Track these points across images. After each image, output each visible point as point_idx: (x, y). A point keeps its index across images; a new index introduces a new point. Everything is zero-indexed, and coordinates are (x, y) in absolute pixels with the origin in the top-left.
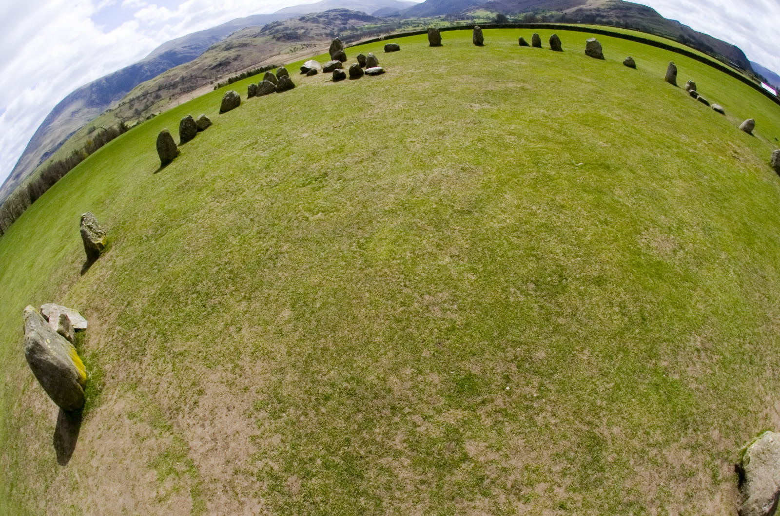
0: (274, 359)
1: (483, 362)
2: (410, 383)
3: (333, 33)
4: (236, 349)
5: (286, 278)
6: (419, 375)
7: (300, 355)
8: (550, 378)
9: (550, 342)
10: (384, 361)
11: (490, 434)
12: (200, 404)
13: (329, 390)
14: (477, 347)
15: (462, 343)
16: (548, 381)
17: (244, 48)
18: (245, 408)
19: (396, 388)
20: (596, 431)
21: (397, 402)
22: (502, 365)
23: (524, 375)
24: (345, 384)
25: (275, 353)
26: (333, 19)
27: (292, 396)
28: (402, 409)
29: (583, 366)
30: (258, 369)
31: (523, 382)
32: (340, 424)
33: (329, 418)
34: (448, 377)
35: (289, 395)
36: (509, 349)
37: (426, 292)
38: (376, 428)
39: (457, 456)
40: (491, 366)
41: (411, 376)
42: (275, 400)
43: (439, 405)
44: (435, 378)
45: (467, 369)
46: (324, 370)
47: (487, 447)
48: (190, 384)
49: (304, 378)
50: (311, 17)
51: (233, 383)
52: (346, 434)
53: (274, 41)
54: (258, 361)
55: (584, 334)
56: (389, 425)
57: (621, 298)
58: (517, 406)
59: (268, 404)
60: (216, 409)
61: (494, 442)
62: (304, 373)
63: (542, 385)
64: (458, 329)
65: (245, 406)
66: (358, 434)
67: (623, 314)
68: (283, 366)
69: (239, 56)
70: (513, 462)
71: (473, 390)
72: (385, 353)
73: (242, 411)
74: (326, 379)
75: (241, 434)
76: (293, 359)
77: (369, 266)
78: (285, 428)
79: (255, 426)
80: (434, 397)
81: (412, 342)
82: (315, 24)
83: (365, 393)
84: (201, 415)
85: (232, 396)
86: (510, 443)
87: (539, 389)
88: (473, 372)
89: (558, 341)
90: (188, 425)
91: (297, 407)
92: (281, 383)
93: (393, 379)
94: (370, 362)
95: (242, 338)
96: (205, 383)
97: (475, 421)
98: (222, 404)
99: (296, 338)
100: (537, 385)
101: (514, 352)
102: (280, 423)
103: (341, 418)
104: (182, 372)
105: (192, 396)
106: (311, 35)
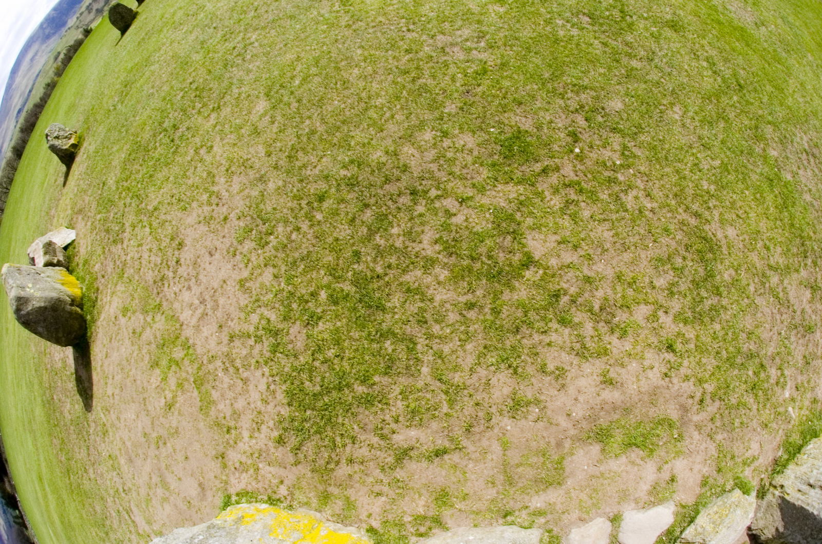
0: (251, 167)
1: (535, 113)
2: (433, 152)
4: (209, 173)
5: (258, 67)
6: (444, 139)
7: (281, 150)
8: (634, 139)
9: (625, 89)
10: (391, 127)
11: (561, 221)
12: (182, 261)
13: (322, 186)
14: (524, 93)
15: (500, 89)
16: (633, 144)
18: (228, 245)
19: (412, 163)
20: (707, 227)
21: (418, 184)
22: (564, 117)
23: (597, 132)
24: (343, 172)
25: (253, 159)
27: (278, 208)
28: (426, 192)
29: (677, 129)
30: (236, 188)
31: (598, 143)
32: (344, 231)
33: (328, 225)
34: (487, 137)
35: (274, 209)
36: (570, 95)
37: (438, 32)
38: (392, 227)
39: (517, 258)
40: (548, 118)
41: (433, 142)
42: (259, 221)
43: (479, 179)
44: (468, 140)
45: (513, 124)
46: (314, 160)
47: (559, 243)
48: (168, 240)
49: (289, 180)
51: (212, 217)
52: (353, 244)
54: (235, 178)
55: (670, 87)
56: (412, 219)
57: (707, 52)
58: (594, 177)
59: (251, 230)
60: (199, 260)
61: (568, 234)
62: (288, 172)
63: (625, 148)
64: (492, 71)
65: (227, 241)
66: (369, 241)
67: (715, 72)
68: (263, 172)
70: (599, 267)
71: (527, 155)
72: (393, 117)
73: (225, 251)
74: (317, 171)
75: (228, 283)
76: (274, 159)
77: (358, 20)
78: (275, 257)
79: (242, 265)
80: (471, 168)
81: (428, 95)
83: (371, 178)
84: (185, 275)
85: (212, 235)
86: (592, 236)
87: (623, 154)
88: (523, 128)
89: (636, 90)
90: (175, 294)
91: (286, 222)
92: (263, 195)
93: (408, 150)
94: (373, 133)
95: (214, 157)
96: (183, 231)
97: (536, 200)
98: (203, 251)
99: (275, 130)
100: (619, 148)
101: (577, 99)
102: (269, 251)
103: (344, 222)
104: (160, 231)
105: (173, 255)
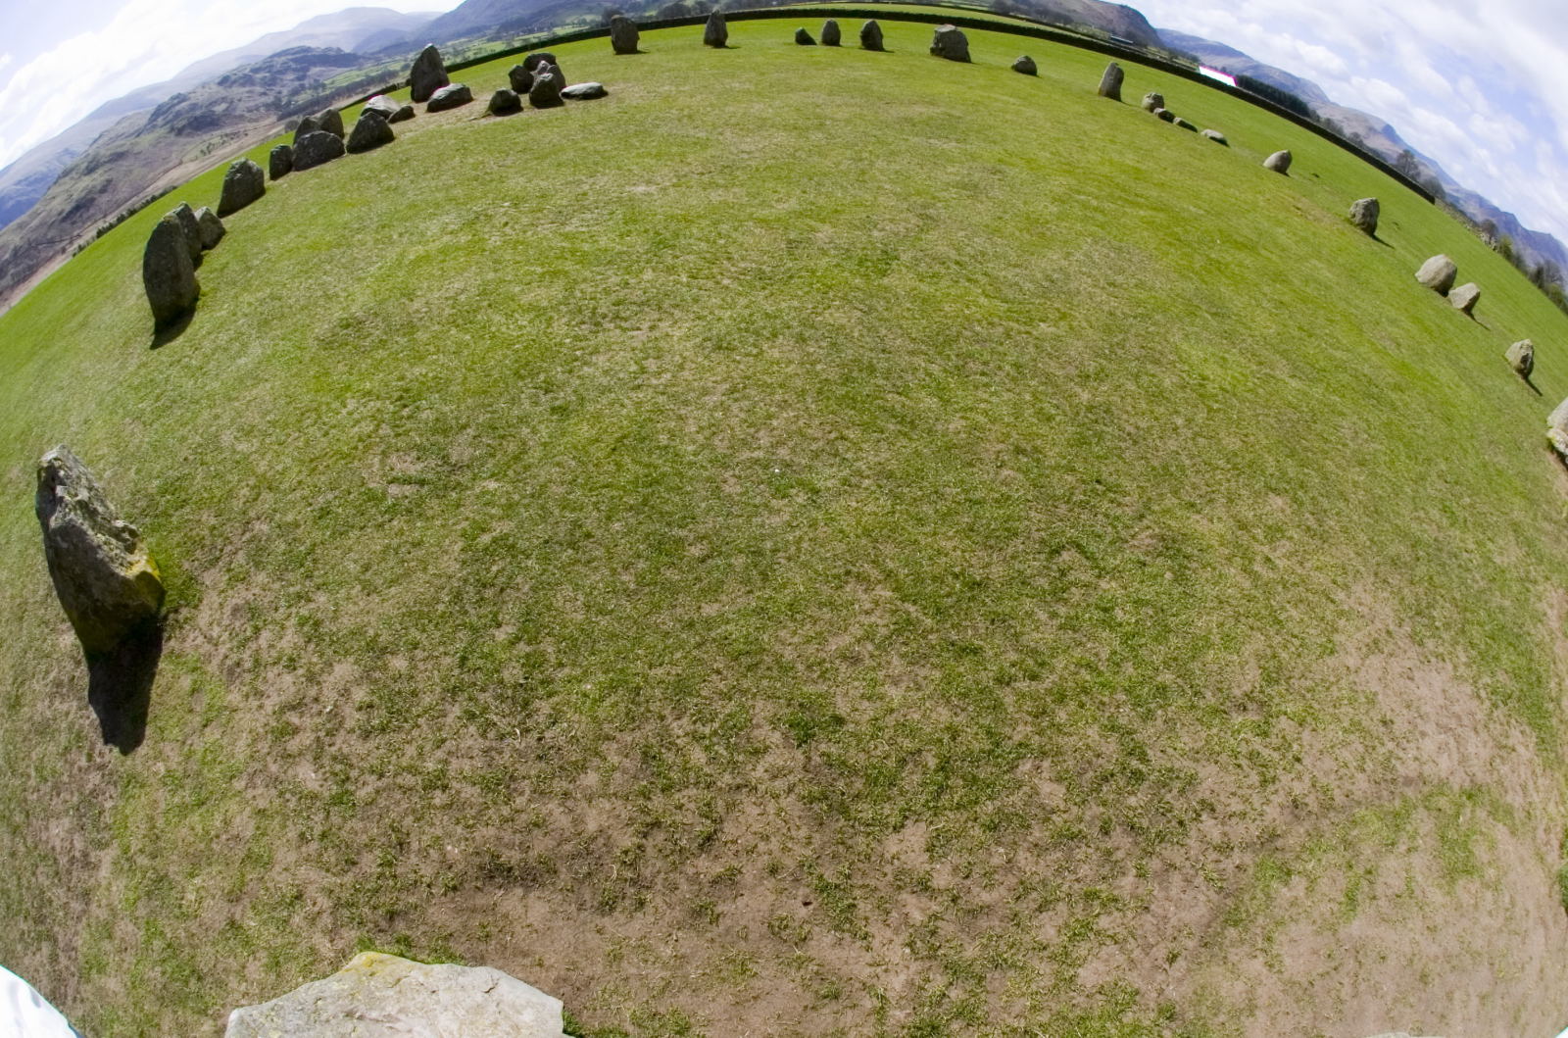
3: (280, 100)
17: (120, 162)
26: (280, 72)
50: (240, 74)
53: (172, 137)
69: (109, 182)
82: (247, 89)
106: (238, 113)
